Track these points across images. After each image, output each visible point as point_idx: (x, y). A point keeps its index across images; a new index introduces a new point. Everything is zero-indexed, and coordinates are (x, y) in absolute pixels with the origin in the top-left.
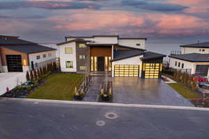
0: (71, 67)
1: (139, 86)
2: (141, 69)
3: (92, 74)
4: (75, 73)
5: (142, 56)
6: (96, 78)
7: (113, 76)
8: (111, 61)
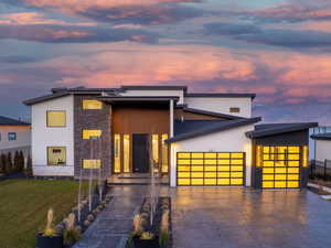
0: (61, 163)
1: (248, 210)
2: (249, 162)
3: (116, 181)
4: (71, 178)
5: (251, 128)
6: (126, 189)
7: (173, 183)
8: (169, 142)
